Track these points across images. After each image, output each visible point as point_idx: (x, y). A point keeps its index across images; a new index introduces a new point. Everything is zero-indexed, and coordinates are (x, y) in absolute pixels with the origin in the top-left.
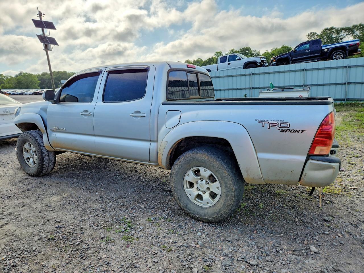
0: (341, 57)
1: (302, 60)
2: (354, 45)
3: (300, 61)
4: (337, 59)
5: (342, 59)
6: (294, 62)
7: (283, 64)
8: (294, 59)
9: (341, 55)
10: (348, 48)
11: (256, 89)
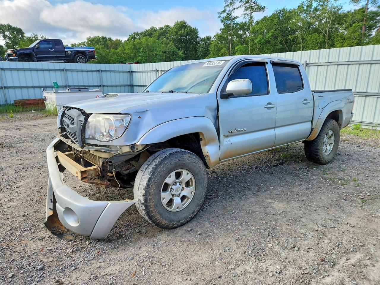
0: (84, 61)
1: (48, 59)
2: (91, 52)
3: (45, 59)
4: (81, 63)
5: (85, 63)
6: (39, 60)
7: (25, 61)
8: (39, 57)
9: (83, 59)
10: (88, 53)
11: (9, 89)
